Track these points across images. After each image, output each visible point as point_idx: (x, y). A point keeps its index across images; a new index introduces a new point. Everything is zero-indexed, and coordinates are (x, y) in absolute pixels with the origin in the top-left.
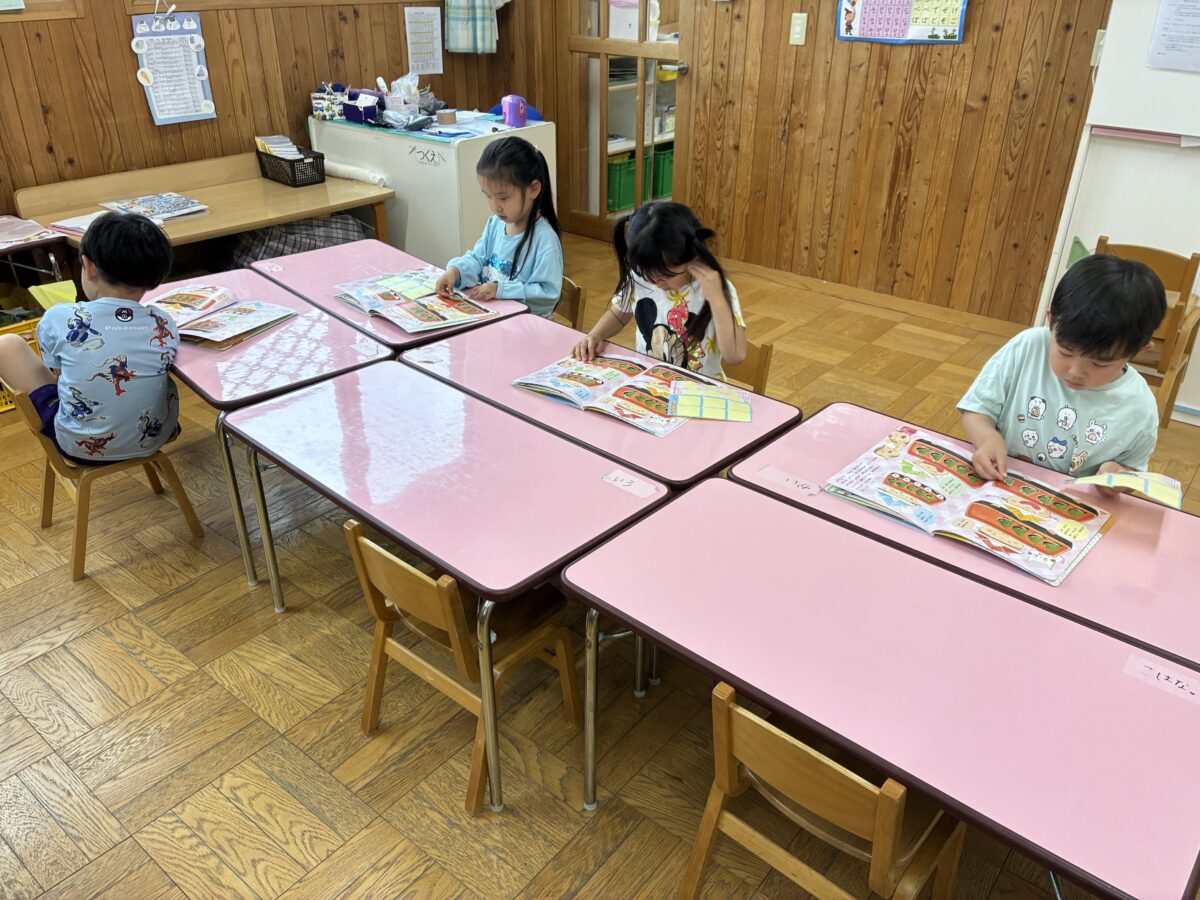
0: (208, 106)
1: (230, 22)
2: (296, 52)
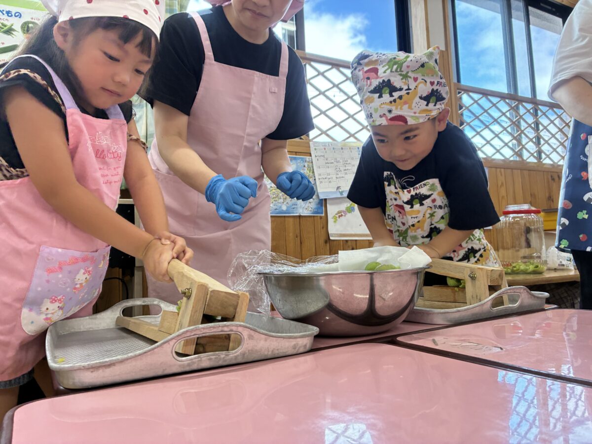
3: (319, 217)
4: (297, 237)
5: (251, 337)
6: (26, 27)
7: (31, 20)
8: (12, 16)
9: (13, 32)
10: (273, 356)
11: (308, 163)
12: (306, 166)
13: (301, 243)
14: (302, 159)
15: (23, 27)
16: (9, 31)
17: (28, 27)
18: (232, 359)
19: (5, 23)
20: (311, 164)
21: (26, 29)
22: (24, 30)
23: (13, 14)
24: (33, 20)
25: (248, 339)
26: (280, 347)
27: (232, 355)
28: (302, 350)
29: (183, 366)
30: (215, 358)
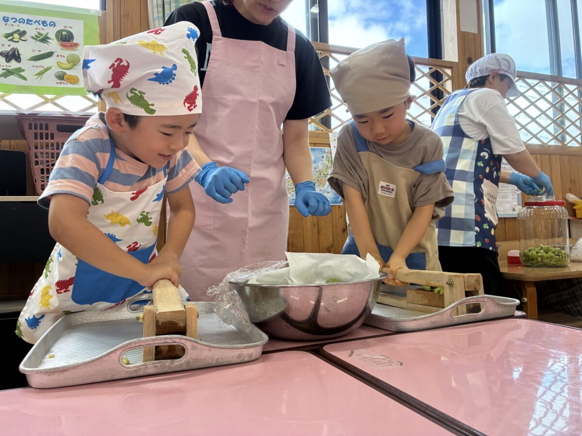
0: (519, 209)
2: (571, 181)
3: (337, 207)
4: (314, 226)
5: (194, 348)
6: (60, 34)
7: (65, 28)
8: (47, 25)
9: (49, 41)
10: (217, 365)
11: (327, 154)
12: (325, 156)
13: (318, 232)
14: (321, 149)
15: (57, 36)
16: (45, 39)
17: (62, 34)
18: (177, 366)
19: (41, 32)
20: (329, 155)
21: (60, 37)
22: (58, 38)
23: (48, 23)
24: (66, 29)
25: (191, 350)
26: (224, 357)
27: (177, 363)
28: (247, 359)
29: (131, 372)
30: (161, 366)
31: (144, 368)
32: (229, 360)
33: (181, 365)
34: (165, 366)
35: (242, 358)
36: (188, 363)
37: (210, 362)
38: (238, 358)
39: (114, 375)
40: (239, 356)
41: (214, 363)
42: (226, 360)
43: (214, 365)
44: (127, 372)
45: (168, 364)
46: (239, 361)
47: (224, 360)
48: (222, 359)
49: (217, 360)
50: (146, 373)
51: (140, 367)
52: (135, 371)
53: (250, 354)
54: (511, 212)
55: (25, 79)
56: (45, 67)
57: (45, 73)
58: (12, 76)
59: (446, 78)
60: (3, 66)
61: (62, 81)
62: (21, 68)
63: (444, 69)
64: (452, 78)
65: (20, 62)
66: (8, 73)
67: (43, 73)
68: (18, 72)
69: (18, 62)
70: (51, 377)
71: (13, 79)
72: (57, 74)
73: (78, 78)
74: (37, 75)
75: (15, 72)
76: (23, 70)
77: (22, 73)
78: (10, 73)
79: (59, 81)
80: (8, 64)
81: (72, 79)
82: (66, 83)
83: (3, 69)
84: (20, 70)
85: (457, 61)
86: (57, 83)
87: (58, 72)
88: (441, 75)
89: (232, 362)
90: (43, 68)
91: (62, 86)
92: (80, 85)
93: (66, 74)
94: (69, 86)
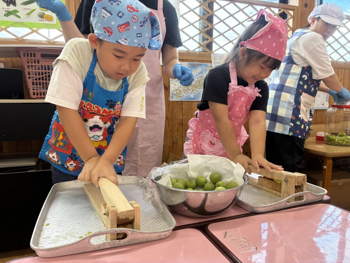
0: (327, 104)
1: (341, 73)
10: (146, 241)
11: (209, 68)
14: (205, 65)
18: (122, 243)
25: (131, 235)
26: (150, 237)
27: (122, 241)
28: (163, 237)
29: (95, 248)
30: (113, 244)
31: (103, 245)
32: (152, 238)
33: (124, 243)
34: (115, 244)
35: (160, 237)
36: (129, 241)
37: (142, 240)
38: (158, 237)
39: (85, 250)
40: (159, 236)
41: (144, 240)
42: (151, 239)
43: (144, 242)
44: (93, 248)
45: (117, 243)
46: (158, 238)
47: (150, 239)
48: (149, 238)
49: (146, 239)
50: (104, 248)
51: (101, 245)
52: (98, 247)
53: (165, 234)
54: (321, 106)
55: (19, 17)
56: (32, 10)
57: (32, 14)
58: (11, 16)
59: (290, 17)
60: (5, 9)
61: (43, 19)
62: (17, 10)
63: (288, 11)
64: (293, 17)
65: (16, 6)
66: (8, 14)
67: (31, 13)
68: (15, 13)
69: (14, 6)
70: (49, 252)
71: (12, 18)
72: (39, 14)
73: (53, 17)
74: (27, 14)
75: (13, 13)
76: (18, 12)
77: (17, 14)
78: (10, 14)
79: (41, 19)
80: (8, 7)
81: (49, 17)
82: (45, 20)
83: (5, 11)
84: (16, 11)
85: (298, 6)
86: (40, 20)
87: (40, 13)
88: (286, 15)
89: (154, 240)
90: (30, 10)
91: (43, 22)
92: (54, 22)
93: (45, 14)
94: (47, 22)
